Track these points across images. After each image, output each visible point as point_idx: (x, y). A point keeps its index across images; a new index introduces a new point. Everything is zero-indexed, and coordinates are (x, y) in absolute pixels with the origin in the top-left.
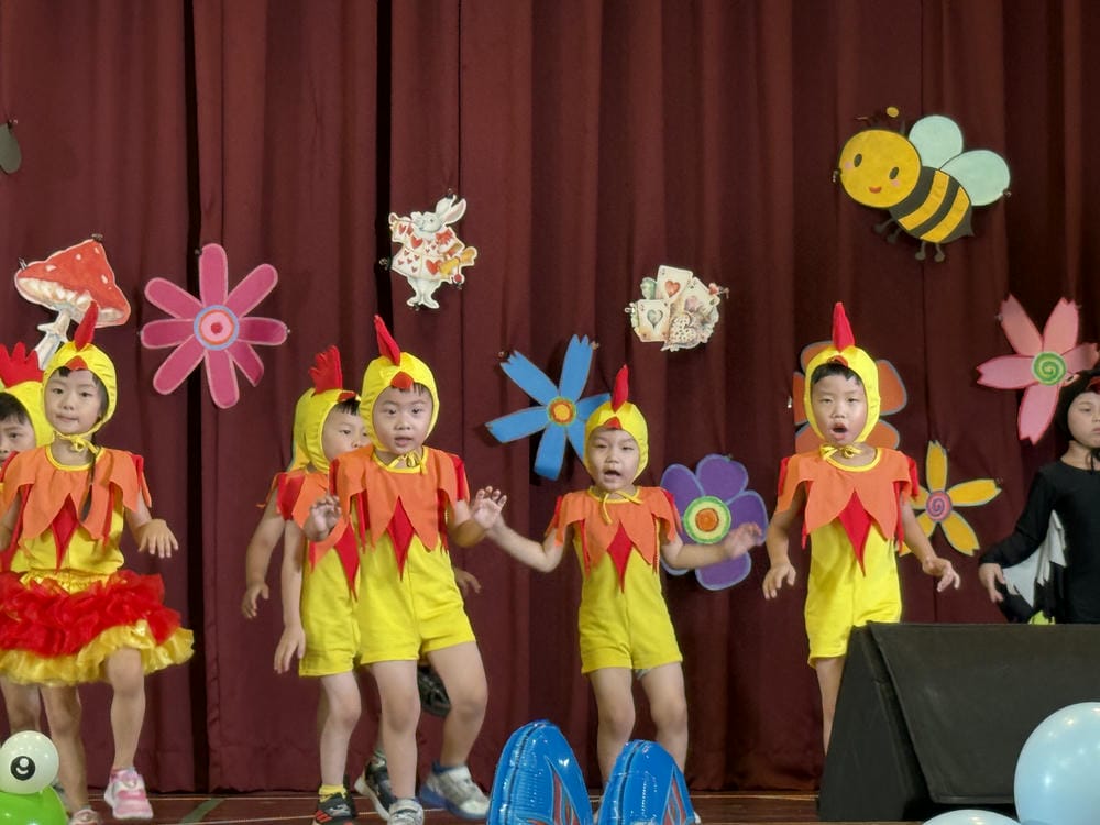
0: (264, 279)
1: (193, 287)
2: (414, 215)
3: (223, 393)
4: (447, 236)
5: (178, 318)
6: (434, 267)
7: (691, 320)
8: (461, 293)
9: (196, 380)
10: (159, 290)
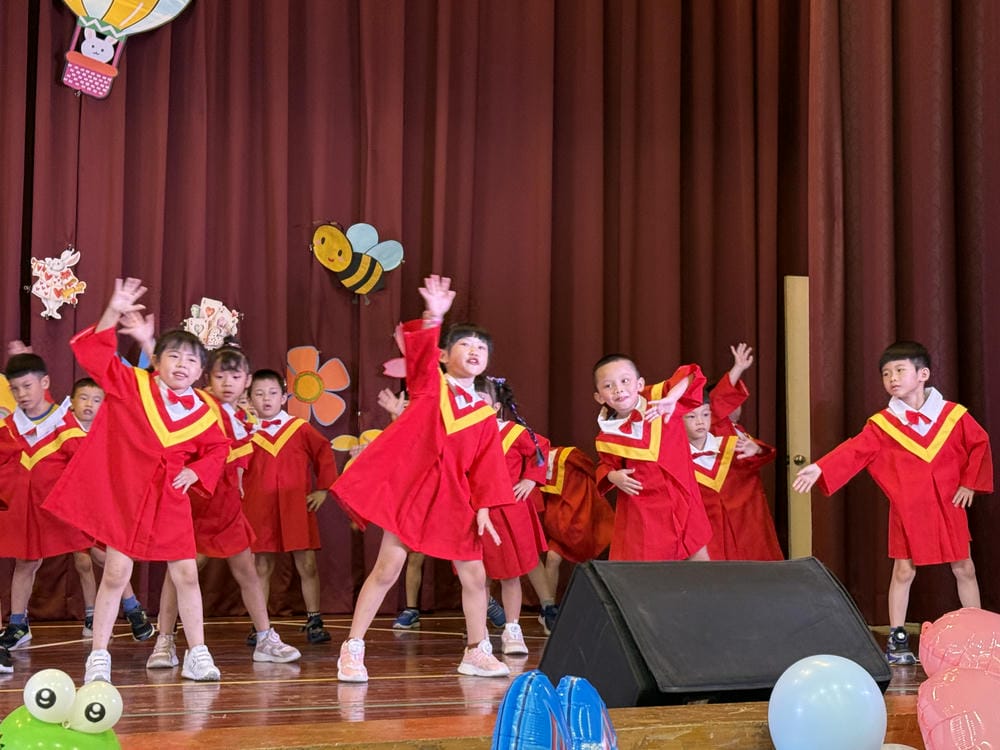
2: (46, 259)
4: (68, 272)
6: (59, 293)
7: (221, 331)
8: (76, 310)
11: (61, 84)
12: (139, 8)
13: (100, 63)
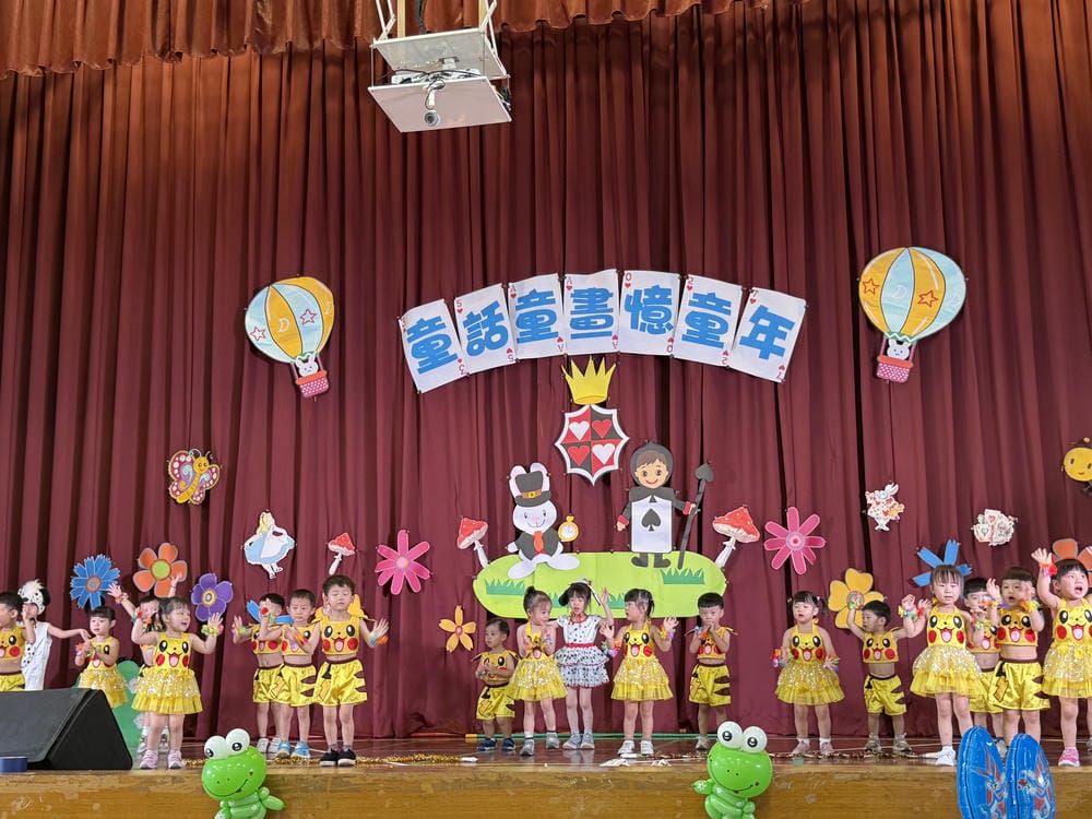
0: (814, 521)
1: (785, 525)
2: (877, 492)
3: (800, 568)
4: (889, 501)
5: (779, 538)
6: (886, 513)
7: (1001, 532)
8: (898, 524)
9: (788, 563)
10: (771, 527)
11: (877, 377)
12: (924, 322)
13: (898, 360)
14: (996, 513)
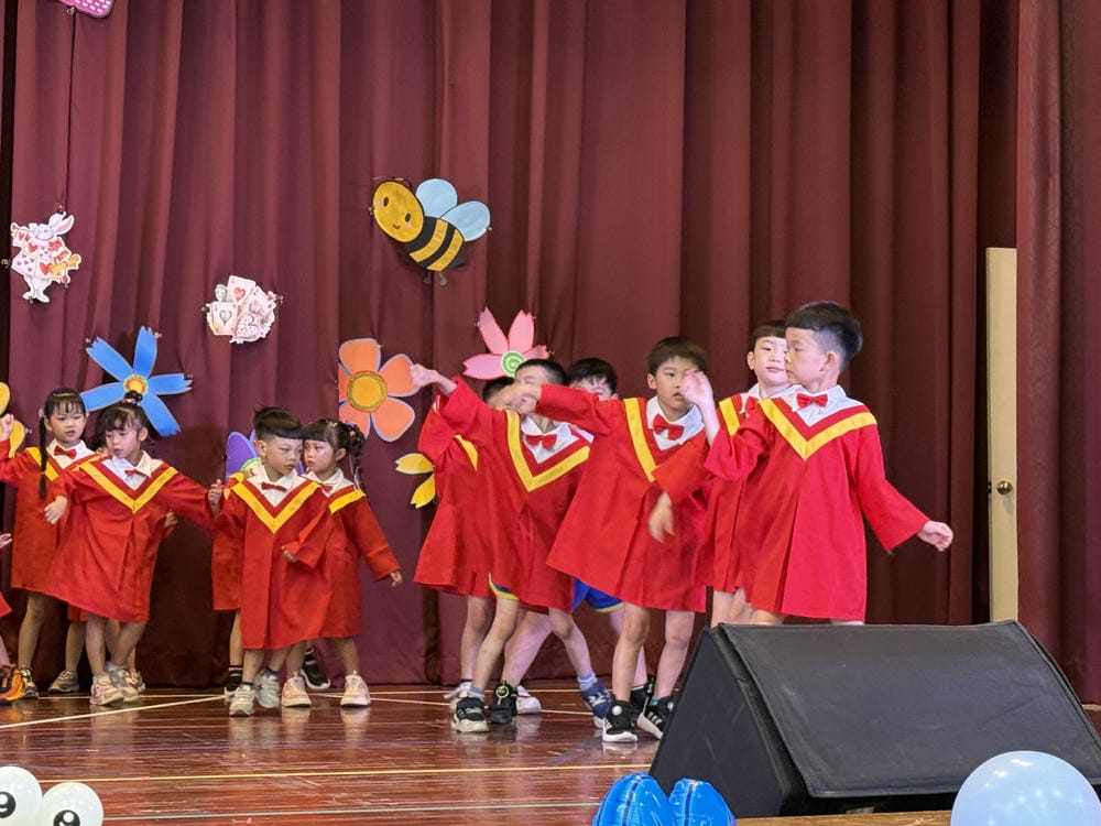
2: (31, 225)
4: (57, 242)
6: (46, 269)
7: (253, 319)
8: (67, 290)
14: (248, 285)
